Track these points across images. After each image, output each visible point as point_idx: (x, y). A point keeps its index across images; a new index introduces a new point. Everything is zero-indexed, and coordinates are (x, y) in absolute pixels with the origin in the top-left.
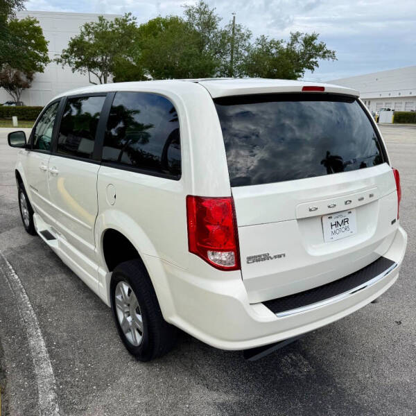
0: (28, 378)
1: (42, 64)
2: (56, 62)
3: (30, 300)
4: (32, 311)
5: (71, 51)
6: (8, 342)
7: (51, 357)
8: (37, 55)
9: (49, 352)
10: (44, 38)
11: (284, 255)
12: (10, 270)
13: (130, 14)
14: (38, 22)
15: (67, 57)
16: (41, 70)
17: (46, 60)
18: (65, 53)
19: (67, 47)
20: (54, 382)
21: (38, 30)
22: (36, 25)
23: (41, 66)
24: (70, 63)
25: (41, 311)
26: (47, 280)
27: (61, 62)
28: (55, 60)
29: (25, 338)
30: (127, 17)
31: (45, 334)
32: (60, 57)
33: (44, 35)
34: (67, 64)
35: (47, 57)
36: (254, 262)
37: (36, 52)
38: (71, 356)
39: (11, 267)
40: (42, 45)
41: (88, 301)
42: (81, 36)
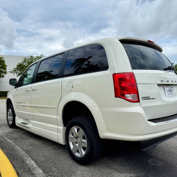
0: (31, 175)
1: (4, 74)
2: (10, 73)
3: (20, 148)
4: (23, 152)
5: (17, 68)
6: (15, 163)
7: (39, 167)
8: (2, 71)
9: (37, 165)
10: (5, 64)
11: (155, 98)
12: (7, 139)
13: (43, 55)
14: (4, 58)
15: (15, 71)
16: (3, 77)
17: (5, 73)
18: (15, 69)
19: (16, 67)
20: (45, 175)
21: (3, 61)
22: (3, 59)
23: (3, 75)
24: (16, 73)
25: (27, 152)
26: (26, 141)
27: (13, 72)
28: (10, 72)
29: (23, 161)
30: (41, 56)
31: (33, 159)
32: (12, 71)
33: (5, 63)
34: (15, 73)
35: (6, 72)
36: (144, 99)
37: (1, 69)
38: (49, 166)
39: (7, 138)
40: (4, 67)
41: (49, 147)
42: (22, 62)
